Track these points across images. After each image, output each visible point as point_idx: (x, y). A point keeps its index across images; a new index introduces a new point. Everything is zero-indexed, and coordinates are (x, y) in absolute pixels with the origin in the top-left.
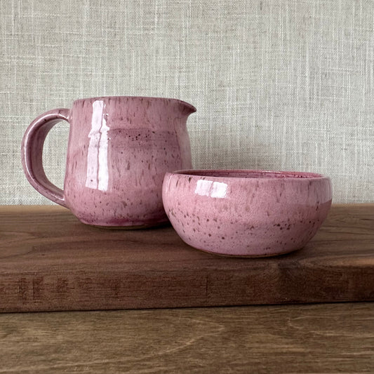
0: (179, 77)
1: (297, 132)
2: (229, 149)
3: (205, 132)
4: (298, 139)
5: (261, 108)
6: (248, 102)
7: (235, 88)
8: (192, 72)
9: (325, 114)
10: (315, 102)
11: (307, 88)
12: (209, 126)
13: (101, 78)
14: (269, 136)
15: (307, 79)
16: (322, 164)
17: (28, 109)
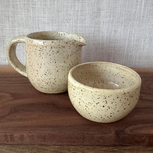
0: (78, 5)
1: (134, 34)
2: (101, 42)
3: (90, 33)
4: (134, 37)
5: (118, 22)
6: (112, 18)
7: (105, 11)
8: (85, 3)
9: (149, 25)
10: (145, 18)
11: (142, 11)
12: (92, 30)
13: (40, 6)
14: (120, 36)
15: (143, 6)
16: (144, 50)
17: (7, 21)
